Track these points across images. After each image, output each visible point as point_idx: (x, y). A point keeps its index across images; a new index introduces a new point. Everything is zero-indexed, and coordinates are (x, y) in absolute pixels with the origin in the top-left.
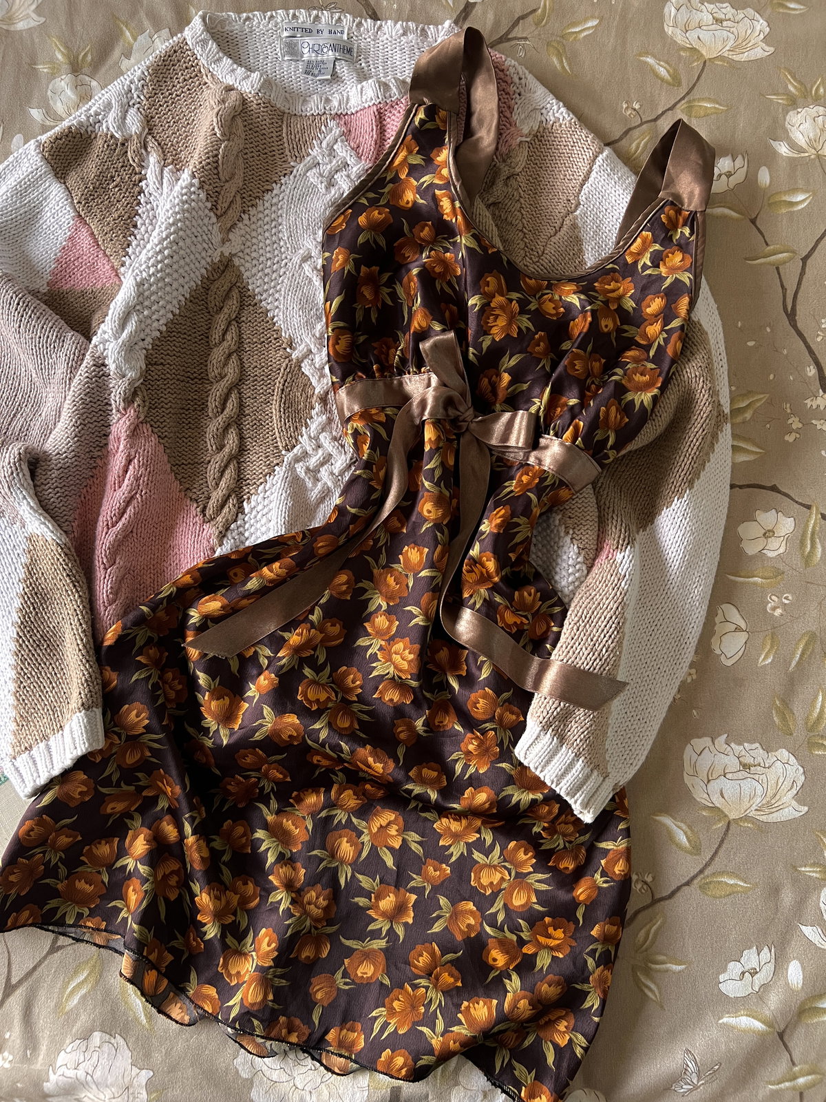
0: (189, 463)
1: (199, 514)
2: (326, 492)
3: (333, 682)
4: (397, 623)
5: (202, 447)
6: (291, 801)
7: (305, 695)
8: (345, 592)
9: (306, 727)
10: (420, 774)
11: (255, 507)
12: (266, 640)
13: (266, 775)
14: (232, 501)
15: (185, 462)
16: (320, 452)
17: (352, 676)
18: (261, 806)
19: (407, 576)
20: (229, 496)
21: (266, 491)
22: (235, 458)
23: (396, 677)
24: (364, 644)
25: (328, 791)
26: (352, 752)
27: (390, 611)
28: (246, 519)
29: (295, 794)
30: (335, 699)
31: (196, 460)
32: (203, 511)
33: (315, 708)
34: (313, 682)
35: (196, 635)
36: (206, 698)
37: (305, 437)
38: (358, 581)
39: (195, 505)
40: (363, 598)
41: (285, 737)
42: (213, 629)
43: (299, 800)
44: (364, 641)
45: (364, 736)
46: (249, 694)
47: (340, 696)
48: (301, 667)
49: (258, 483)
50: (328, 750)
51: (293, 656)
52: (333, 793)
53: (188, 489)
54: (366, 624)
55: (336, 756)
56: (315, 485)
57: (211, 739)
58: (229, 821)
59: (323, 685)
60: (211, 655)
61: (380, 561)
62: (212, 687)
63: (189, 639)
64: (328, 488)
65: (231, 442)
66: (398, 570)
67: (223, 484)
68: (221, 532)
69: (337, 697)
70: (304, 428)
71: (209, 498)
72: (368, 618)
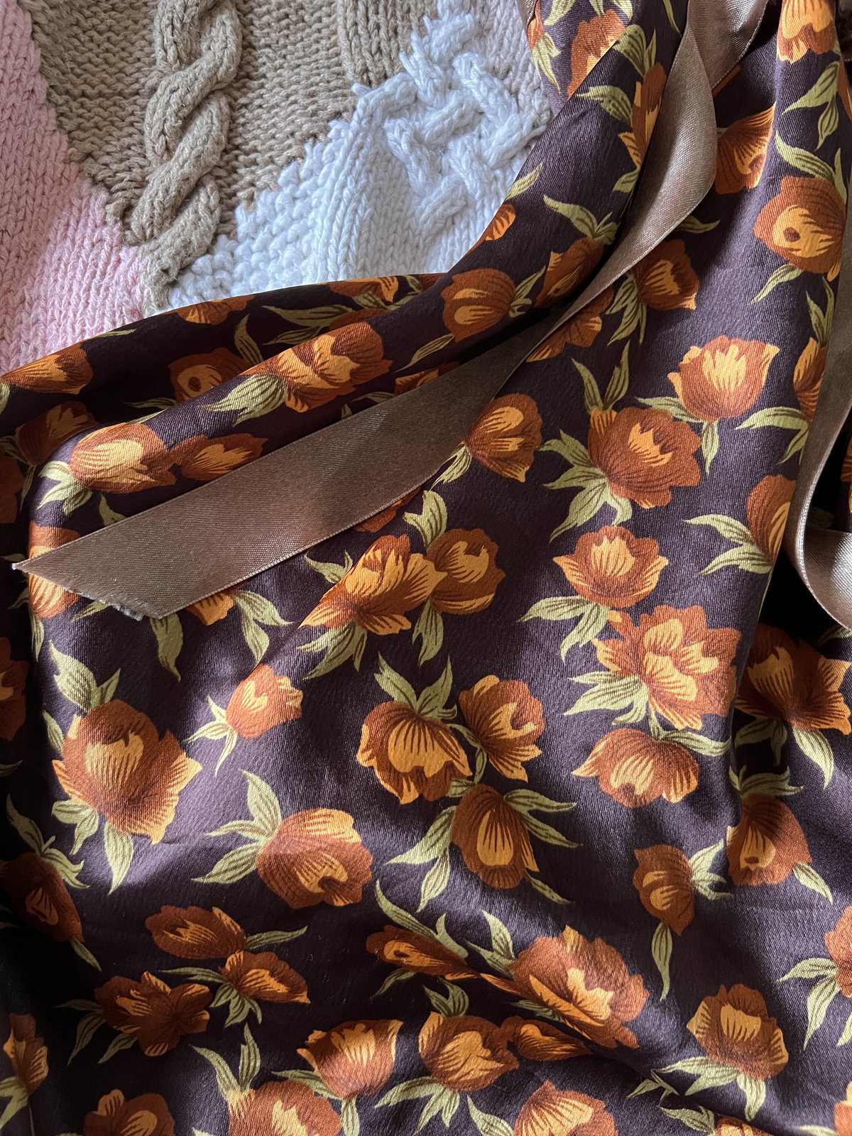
0: (101, 94)
1: (110, 219)
2: (460, 203)
3: (461, 719)
4: (664, 562)
5: (138, 54)
6: (303, 1052)
7: (381, 753)
8: (510, 459)
9: (381, 855)
10: (715, 1025)
11: (265, 222)
12: (268, 582)
13: (237, 980)
14: (206, 198)
15: (89, 90)
16: (453, 100)
17: (511, 708)
18: (214, 1058)
19: (697, 429)
20: (199, 185)
21: (300, 181)
22: (225, 91)
23: (654, 723)
24: (553, 617)
25: (410, 1030)
26: (521, 948)
27: (639, 527)
28: (239, 251)
29: (316, 1035)
30: (467, 772)
31: (120, 86)
32: (125, 212)
33: (409, 796)
34: (406, 715)
35: (60, 540)
36: (72, 733)
37: (417, 56)
38: (549, 433)
39: (103, 195)
40: (558, 484)
41: (309, 882)
42: (116, 528)
43: (326, 1052)
44: (554, 607)
45: (556, 897)
46: (204, 732)
47: (480, 763)
48: (370, 665)
49: (279, 160)
50: (442, 935)
51: (352, 627)
52: (424, 1036)
53: (89, 155)
54: (562, 561)
55: (463, 953)
56: (431, 182)
57: (74, 860)
58: (117, 1094)
59: (432, 725)
60: (100, 605)
61: (612, 387)
62: (95, 701)
63: (40, 548)
64: (466, 196)
65: (217, 46)
66: (665, 413)
67: (185, 149)
68: (166, 271)
69: (472, 766)
70: (414, 37)
71: (142, 184)
72: (568, 544)
